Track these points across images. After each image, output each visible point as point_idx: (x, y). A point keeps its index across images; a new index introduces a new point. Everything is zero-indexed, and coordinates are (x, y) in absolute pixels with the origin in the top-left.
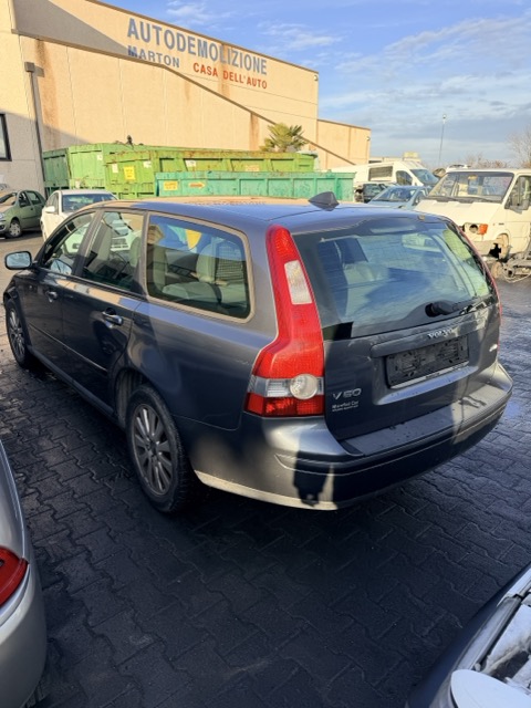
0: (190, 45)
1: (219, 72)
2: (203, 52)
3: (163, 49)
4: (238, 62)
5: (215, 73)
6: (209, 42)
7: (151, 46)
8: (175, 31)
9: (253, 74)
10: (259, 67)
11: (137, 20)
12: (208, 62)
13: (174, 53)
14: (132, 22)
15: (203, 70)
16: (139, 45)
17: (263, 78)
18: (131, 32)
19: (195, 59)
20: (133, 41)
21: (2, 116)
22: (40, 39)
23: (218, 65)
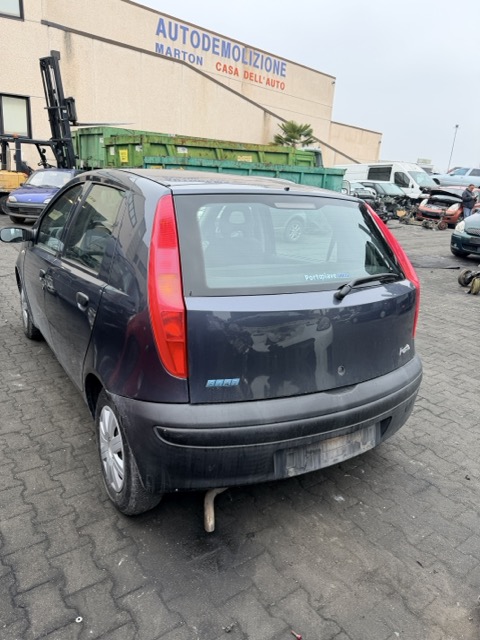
0: (215, 46)
1: (241, 73)
2: (226, 52)
3: (189, 48)
4: (259, 63)
5: (236, 73)
6: (233, 44)
7: (178, 44)
8: (201, 32)
10: (279, 70)
12: (230, 62)
13: (199, 52)
14: (161, 21)
15: (225, 69)
16: (167, 43)
17: (281, 80)
18: (160, 30)
19: (218, 59)
20: (161, 39)
21: (27, 99)
22: (68, 30)
23: (239, 65)
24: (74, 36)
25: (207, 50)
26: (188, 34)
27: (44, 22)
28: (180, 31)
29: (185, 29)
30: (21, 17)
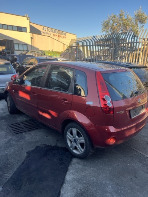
0: (53, 31)
1: (58, 36)
2: (55, 32)
3: (48, 32)
4: (61, 34)
5: (57, 36)
6: (56, 30)
7: (46, 31)
8: (50, 29)
9: (64, 36)
10: (65, 34)
11: (44, 27)
12: (56, 34)
13: (50, 33)
14: (43, 28)
15: (55, 35)
16: (44, 31)
17: (65, 36)
19: (53, 33)
23: (57, 34)
30: (26, 32)
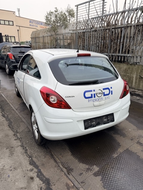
2: (41, 24)
3: (35, 24)
7: (33, 24)
12: (42, 26)
13: (37, 25)
18: (30, 22)
19: (40, 26)
20: (30, 24)
21: (14, 37)
22: (19, 26)
24: (20, 27)
25: (38, 24)
26: (35, 22)
27: (16, 26)
28: (33, 22)
29: (34, 21)
30: (13, 25)
